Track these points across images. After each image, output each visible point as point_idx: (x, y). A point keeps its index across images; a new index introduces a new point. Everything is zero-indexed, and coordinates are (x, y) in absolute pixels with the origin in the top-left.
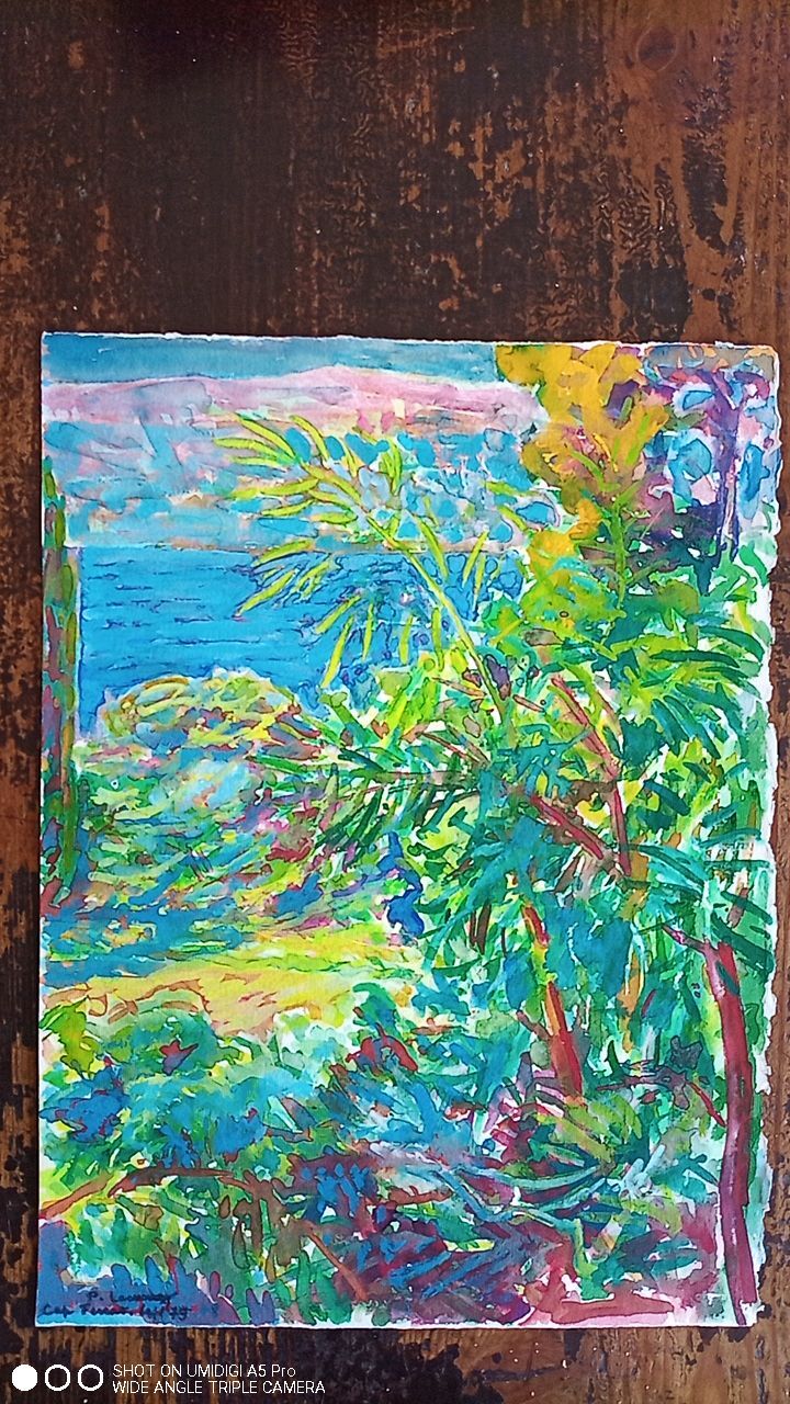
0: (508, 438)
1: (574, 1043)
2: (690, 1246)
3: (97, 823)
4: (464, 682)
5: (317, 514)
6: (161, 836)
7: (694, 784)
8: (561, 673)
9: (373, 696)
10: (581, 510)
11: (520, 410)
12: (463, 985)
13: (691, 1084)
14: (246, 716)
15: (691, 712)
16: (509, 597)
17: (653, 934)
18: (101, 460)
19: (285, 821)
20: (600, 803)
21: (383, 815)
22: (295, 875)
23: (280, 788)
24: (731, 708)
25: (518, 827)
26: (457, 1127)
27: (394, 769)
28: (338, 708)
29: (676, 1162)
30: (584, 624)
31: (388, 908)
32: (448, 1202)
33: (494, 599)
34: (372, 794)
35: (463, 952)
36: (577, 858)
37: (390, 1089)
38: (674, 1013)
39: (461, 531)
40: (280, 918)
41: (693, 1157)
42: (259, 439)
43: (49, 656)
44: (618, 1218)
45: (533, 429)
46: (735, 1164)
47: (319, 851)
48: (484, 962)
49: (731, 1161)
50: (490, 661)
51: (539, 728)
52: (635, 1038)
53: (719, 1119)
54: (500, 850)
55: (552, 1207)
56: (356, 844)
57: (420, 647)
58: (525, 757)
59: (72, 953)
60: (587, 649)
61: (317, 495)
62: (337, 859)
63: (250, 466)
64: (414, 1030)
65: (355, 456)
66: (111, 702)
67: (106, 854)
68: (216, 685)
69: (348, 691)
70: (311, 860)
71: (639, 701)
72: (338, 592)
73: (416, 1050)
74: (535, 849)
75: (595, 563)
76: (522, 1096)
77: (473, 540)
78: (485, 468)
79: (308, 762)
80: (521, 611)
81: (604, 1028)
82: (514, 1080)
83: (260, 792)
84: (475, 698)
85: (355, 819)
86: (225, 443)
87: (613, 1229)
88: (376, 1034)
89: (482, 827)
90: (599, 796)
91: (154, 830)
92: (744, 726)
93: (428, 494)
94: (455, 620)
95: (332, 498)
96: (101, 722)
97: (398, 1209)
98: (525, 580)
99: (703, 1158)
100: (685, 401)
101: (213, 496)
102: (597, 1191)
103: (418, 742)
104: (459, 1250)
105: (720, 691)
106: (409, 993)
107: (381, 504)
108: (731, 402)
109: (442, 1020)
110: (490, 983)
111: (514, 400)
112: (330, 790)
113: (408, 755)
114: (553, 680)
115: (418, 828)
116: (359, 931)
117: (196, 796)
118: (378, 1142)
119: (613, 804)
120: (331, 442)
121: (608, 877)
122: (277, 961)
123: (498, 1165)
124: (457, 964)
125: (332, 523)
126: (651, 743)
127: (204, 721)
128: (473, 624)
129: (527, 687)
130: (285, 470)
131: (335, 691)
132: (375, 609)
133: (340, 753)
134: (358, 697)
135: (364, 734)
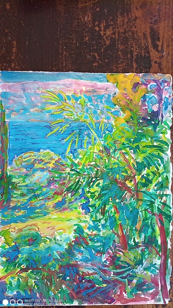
0: (109, 96)
1: (125, 238)
2: (153, 285)
3: (13, 186)
4: (99, 153)
5: (65, 113)
6: (28, 189)
7: (153, 176)
8: (122, 150)
9: (78, 156)
10: (126, 112)
11: (112, 89)
12: (99, 224)
13: (153, 247)
14: (48, 161)
15: (152, 159)
16: (110, 133)
17: (144, 212)
18: (14, 101)
19: (57, 186)
20: (131, 181)
21: (81, 184)
22: (60, 198)
23: (56, 178)
24: (162, 159)
25: (112, 187)
26: (98, 258)
27: (83, 173)
29: (149, 265)
30: (127, 139)
31: (82, 206)
32: (96, 275)
33: (106, 133)
34: (78, 179)
35: (99, 216)
36: (126, 194)
37: (82, 249)
38: (149, 230)
39: (98, 117)
40: (56, 209)
41: (153, 264)
42: (51, 96)
43: (2, 147)
44: (136, 278)
45: (115, 94)
46: (163, 266)
47: (65, 193)
48: (104, 219)
49: (162, 265)
50: (105, 148)
51: (117, 163)
52: (140, 236)
53: (159, 255)
54: (108, 192)
55: (120, 276)
56: (74, 191)
57: (89, 144)
58: (114, 170)
59: (7, 217)
60: (128, 145)
61: (65, 109)
62: (70, 195)
63: (49, 102)
64: (88, 235)
65: (73, 100)
66: (16, 158)
67: (15, 194)
68: (41, 154)
69: (72, 155)
70: (63, 195)
71: (140, 157)
72: (70, 132)
73: (88, 240)
74: (116, 192)
75: (130, 125)
76: (113, 250)
77: (101, 120)
78: (104, 103)
79: (63, 172)
80: (113, 136)
81: (132, 234)
82: (111, 246)
83: (51, 179)
84: (102, 156)
85: (74, 185)
86: (43, 97)
87: (135, 281)
88: (79, 236)
89: (104, 187)
90: (131, 179)
91: (26, 188)
92: (165, 163)
93: (91, 109)
95: (68, 110)
96: (14, 163)
97: (84, 277)
98: (113, 129)
99: (156, 264)
100: (150, 87)
101: (40, 109)
102: (131, 272)
103: (88, 167)
104: (99, 287)
105: (159, 154)
106: (87, 226)
107: (80, 111)
108: (161, 87)
109: (94, 232)
110: (106, 224)
111: (111, 87)
112: (68, 178)
113: (86, 170)
114: (120, 152)
115: (89, 187)
116: (74, 212)
117: (36, 180)
118: (80, 261)
119: (134, 181)
120: (68, 96)
121: (133, 198)
122: (56, 219)
123: (108, 266)
124: (98, 219)
125: (68, 116)
126: (143, 167)
127: (38, 162)
128: (101, 139)
129: (114, 154)
130: (57, 103)
131: (69, 155)
132: (78, 136)
133: (70, 169)
134: (75, 156)
135: (76, 165)
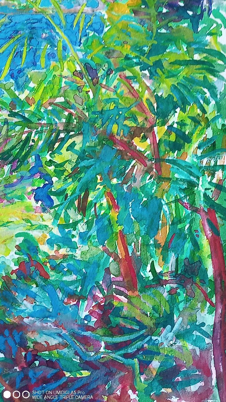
1: (133, 262)
2: (197, 373)
4: (74, 77)
7: (193, 127)
8: (124, 72)
9: (26, 84)
12: (74, 233)
13: (196, 284)
15: (191, 90)
16: (97, 34)
17: (173, 205)
20: (145, 138)
21: (32, 145)
24: (212, 88)
25: (103, 151)
26: (70, 309)
27: (38, 122)
29: (189, 327)
30: (135, 47)
31: (34, 193)
32: (66, 350)
33: (90, 35)
34: (26, 135)
35: (74, 216)
36: (133, 167)
37: (34, 288)
38: (185, 246)
39: (72, 3)
41: (197, 324)
44: (158, 357)
46: (221, 327)
48: (85, 221)
49: (218, 325)
50: (87, 66)
51: (114, 100)
52: (165, 259)
53: (211, 303)
54: (93, 163)
55: (122, 352)
56: (17, 160)
57: (51, 59)
58: (106, 115)
60: (138, 60)
62: (7, 168)
64: (48, 257)
69: (14, 82)
71: (165, 85)
72: (9, 34)
73: (49, 267)
74: (112, 162)
75: (141, 17)
76: (106, 292)
77: (78, 8)
80: (103, 41)
81: (148, 254)
82: (101, 282)
84: (80, 85)
85: (17, 148)
87: (155, 364)
88: (27, 259)
89: (84, 151)
90: (144, 135)
92: (219, 96)
94: (69, 45)
97: (39, 354)
98: (105, 26)
99: (203, 324)
102: (146, 343)
103: (50, 108)
104: (72, 376)
105: (205, 80)
106: (45, 238)
109: (63, 251)
110: (88, 232)
112: (4, 132)
113: (45, 116)
114: (120, 75)
115: (50, 152)
116: (18, 206)
118: (28, 318)
119: (152, 138)
121: (150, 176)
123: (92, 329)
124: (71, 222)
126: (171, 106)
128: (79, 48)
129: (107, 79)
131: (7, 82)
132: (28, 41)
133: (9, 113)
134: (19, 85)
135: (22, 104)
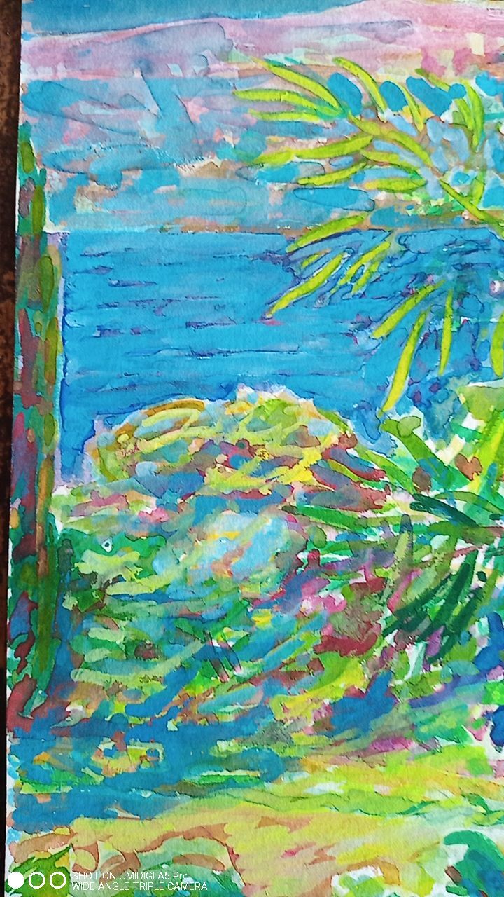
3: (85, 600)
5: (373, 180)
6: (169, 618)
9: (455, 421)
14: (280, 450)
19: (339, 597)
21: (479, 588)
22: (355, 675)
23: (332, 550)
27: (491, 523)
28: (409, 438)
31: (491, 723)
34: (461, 559)
40: (337, 738)
42: (293, 89)
43: (23, 373)
47: (389, 639)
56: (441, 630)
59: (49, 782)
61: (372, 156)
62: (415, 652)
63: (283, 122)
65: (420, 103)
66: (102, 434)
67: (96, 644)
68: (241, 409)
69: (421, 415)
70: (377, 652)
79: (369, 514)
83: (303, 556)
85: (439, 595)
86: (250, 96)
91: (159, 610)
95: (393, 159)
96: (90, 463)
107: (458, 164)
112: (400, 552)
116: (450, 758)
117: (217, 561)
120: (389, 90)
122: (335, 802)
125: (393, 191)
127: (225, 458)
130: (329, 125)
131: (403, 416)
132: (456, 302)
133: (412, 500)
134: (436, 423)
135: (446, 475)
